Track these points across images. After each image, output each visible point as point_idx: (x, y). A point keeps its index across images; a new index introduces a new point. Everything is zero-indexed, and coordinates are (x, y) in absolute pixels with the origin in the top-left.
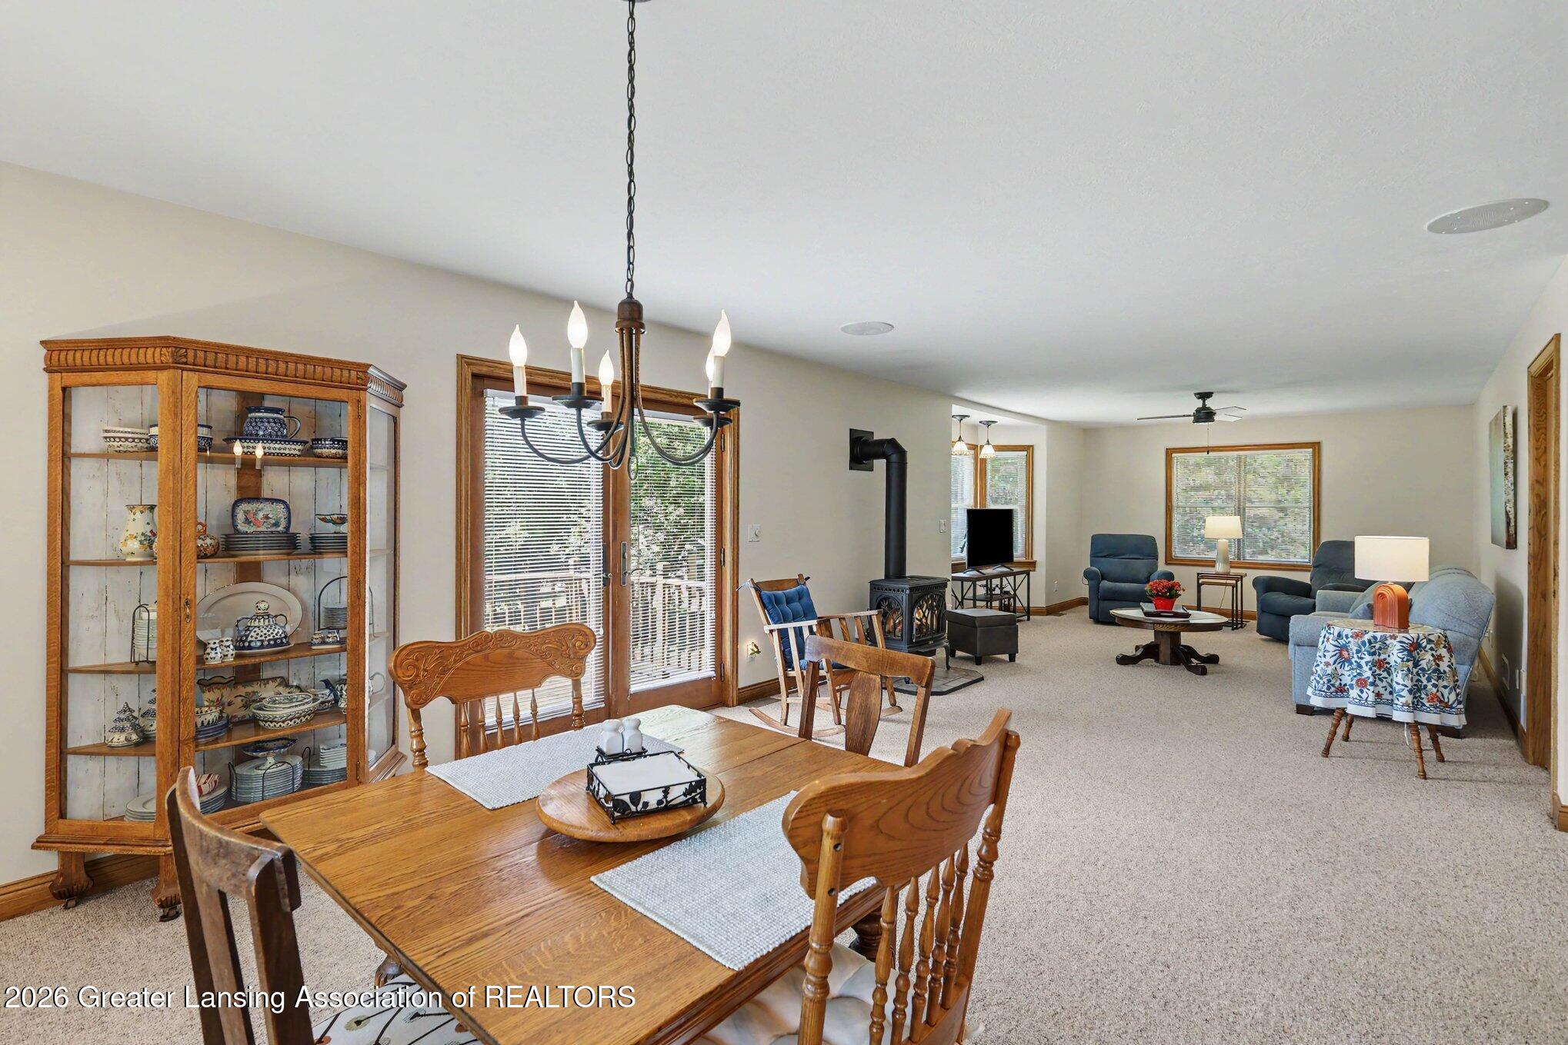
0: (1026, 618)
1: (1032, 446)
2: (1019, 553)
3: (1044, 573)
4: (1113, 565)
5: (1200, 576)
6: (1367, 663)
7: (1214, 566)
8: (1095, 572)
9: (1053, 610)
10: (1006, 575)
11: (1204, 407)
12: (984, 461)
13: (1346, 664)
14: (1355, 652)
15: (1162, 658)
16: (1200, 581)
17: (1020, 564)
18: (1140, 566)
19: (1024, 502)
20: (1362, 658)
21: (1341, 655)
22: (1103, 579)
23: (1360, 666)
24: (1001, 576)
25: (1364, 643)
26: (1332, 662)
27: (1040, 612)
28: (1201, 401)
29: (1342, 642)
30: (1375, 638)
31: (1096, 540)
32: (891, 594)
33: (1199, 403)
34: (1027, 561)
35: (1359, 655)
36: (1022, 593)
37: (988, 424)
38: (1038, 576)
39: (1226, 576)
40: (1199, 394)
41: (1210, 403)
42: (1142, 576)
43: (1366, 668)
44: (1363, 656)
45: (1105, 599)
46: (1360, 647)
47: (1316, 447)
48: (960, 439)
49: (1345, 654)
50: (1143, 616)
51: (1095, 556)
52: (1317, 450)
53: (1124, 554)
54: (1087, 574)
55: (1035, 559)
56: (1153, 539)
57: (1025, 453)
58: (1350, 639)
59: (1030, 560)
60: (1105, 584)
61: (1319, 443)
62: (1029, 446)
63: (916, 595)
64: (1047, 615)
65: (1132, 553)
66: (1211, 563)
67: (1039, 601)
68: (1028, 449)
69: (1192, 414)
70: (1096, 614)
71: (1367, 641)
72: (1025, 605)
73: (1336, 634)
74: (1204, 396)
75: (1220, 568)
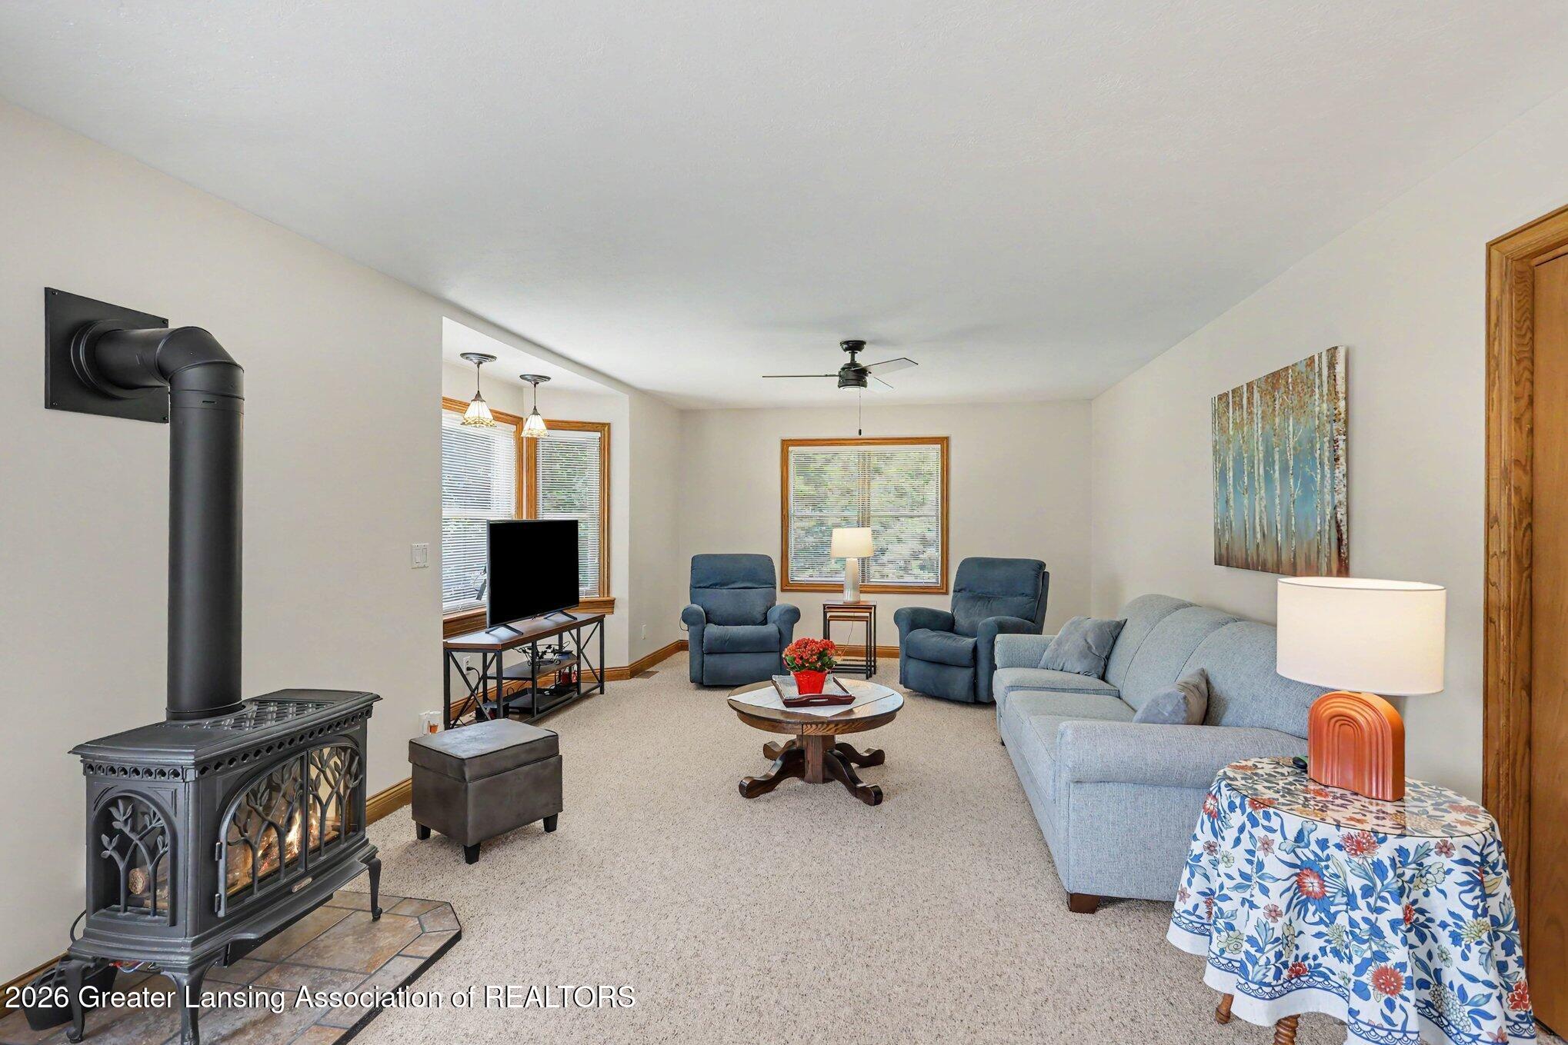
0: (598, 690)
1: (609, 425)
2: (588, 588)
3: (626, 615)
4: (722, 600)
5: (827, 608)
6: (1394, 924)
7: (842, 591)
8: (698, 613)
9: (638, 670)
10: (568, 628)
11: (853, 364)
12: (533, 442)
13: (1312, 908)
14: (1359, 893)
15: (809, 774)
16: (829, 615)
17: (592, 604)
18: (754, 599)
19: (596, 508)
20: (1379, 910)
21: (1300, 886)
22: (708, 621)
23: (1376, 932)
24: (559, 631)
25: (1378, 867)
26: (1283, 908)
27: (621, 674)
28: (848, 354)
29: (1306, 854)
30: (1402, 851)
31: (699, 563)
32: (141, 784)
33: (846, 358)
34: (602, 599)
35: (1371, 900)
36: (592, 652)
37: (537, 379)
38: (617, 623)
39: (856, 606)
40: (847, 343)
41: (861, 358)
42: (757, 611)
43: (1393, 939)
44: (1380, 904)
45: (710, 653)
46: (1371, 879)
47: (944, 442)
48: (478, 397)
49: (1312, 884)
50: (781, 707)
51: (697, 586)
52: (945, 445)
53: (734, 582)
54: (687, 617)
55: (613, 595)
56: (770, 560)
57: (598, 435)
58: (1332, 850)
59: (606, 598)
60: (712, 630)
61: (947, 439)
62: (604, 425)
63: (221, 782)
64: (632, 677)
65: (743, 581)
66: (838, 588)
67: (618, 657)
68: (603, 428)
69: (837, 374)
70: (699, 676)
71: (1387, 863)
72: (596, 666)
73: (1291, 835)
74: (854, 346)
75: (848, 597)
